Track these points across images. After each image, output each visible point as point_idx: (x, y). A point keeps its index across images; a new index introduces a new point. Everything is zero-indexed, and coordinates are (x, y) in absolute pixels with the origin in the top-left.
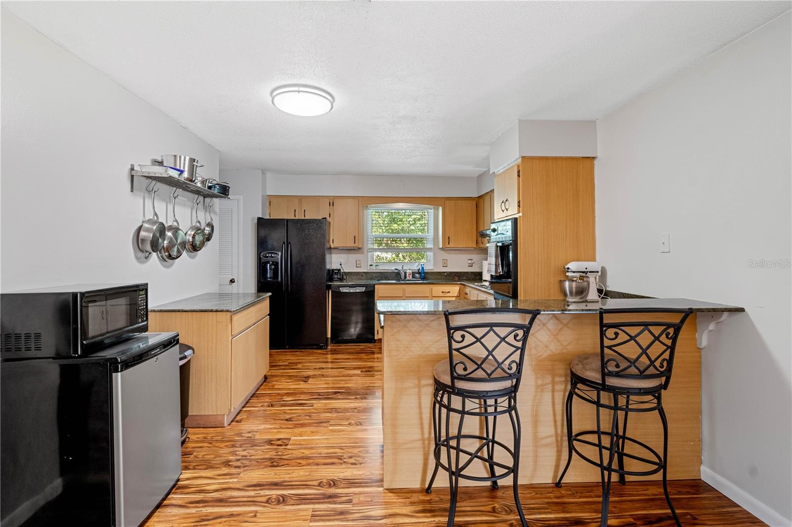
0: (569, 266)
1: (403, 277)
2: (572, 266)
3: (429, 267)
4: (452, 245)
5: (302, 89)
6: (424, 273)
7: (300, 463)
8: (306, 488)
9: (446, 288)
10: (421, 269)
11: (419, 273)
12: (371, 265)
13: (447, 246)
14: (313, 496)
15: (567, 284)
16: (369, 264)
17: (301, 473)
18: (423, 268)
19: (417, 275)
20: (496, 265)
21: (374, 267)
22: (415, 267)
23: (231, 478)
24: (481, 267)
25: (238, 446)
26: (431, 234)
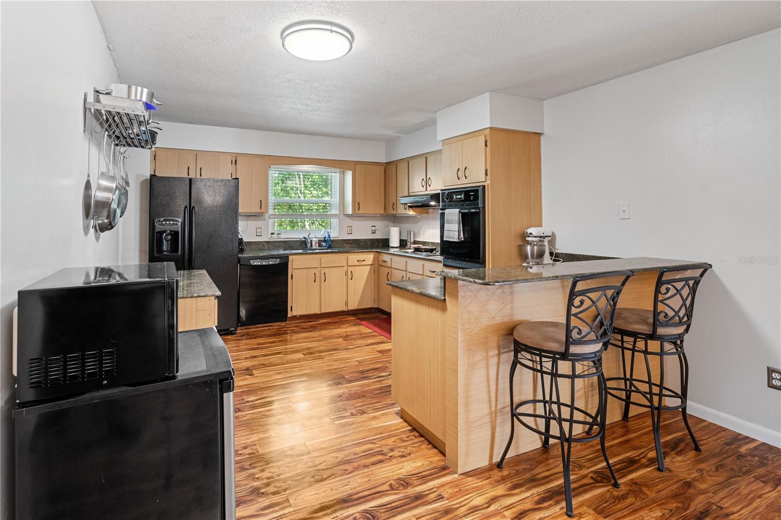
0: (529, 231)
1: (309, 246)
2: (533, 230)
3: (335, 235)
4: (361, 211)
5: (334, 28)
6: (331, 241)
7: (346, 470)
8: (382, 495)
9: (361, 256)
10: (327, 236)
11: (325, 241)
12: (272, 234)
13: (357, 212)
14: (398, 503)
15: (529, 248)
16: (270, 232)
17: (359, 481)
18: (329, 236)
19: (323, 244)
20: (459, 232)
21: (275, 236)
22: (321, 234)
23: (283, 509)
24: (389, 233)
25: (249, 467)
26: (335, 200)
